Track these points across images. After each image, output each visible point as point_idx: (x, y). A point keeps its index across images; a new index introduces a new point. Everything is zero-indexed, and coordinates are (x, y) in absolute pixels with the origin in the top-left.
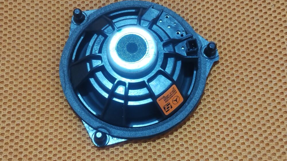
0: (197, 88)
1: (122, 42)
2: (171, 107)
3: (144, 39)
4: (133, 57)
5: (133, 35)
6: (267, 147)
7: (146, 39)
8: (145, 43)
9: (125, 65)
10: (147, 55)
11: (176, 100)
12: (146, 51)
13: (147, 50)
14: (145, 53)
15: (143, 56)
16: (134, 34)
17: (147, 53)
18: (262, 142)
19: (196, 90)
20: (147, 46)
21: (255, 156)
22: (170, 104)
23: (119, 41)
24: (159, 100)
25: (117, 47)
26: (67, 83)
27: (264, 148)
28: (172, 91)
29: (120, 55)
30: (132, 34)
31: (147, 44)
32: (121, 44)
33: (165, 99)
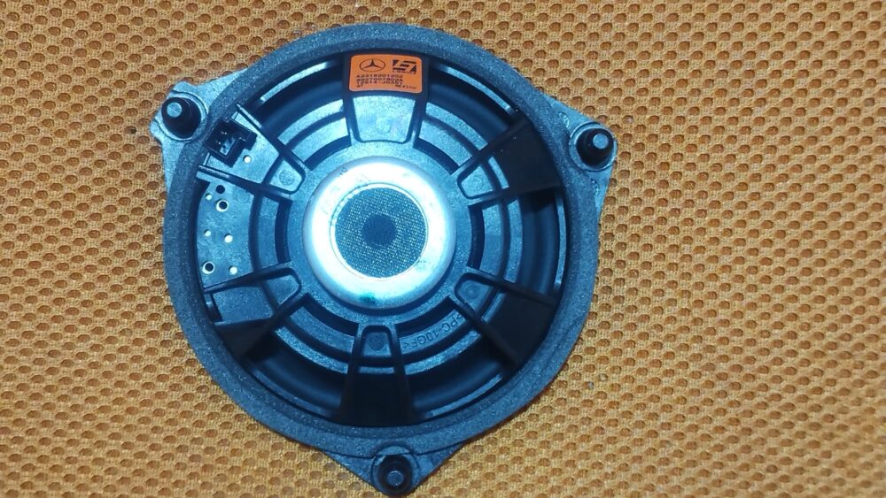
0: (295, 58)
1: (389, 268)
2: (395, 62)
3: (334, 229)
4: (396, 209)
5: (349, 262)
7: (330, 224)
8: (340, 215)
9: (431, 204)
10: (361, 184)
11: (372, 64)
12: (355, 197)
13: (351, 196)
14: (362, 193)
15: (373, 189)
16: (344, 261)
17: (359, 187)
19: (301, 57)
20: (343, 204)
22: (394, 69)
23: (393, 275)
24: (414, 88)
25: (409, 264)
26: (561, 331)
28: (367, 83)
29: (421, 240)
30: (349, 267)
31: (340, 210)
32: (395, 263)
33: (398, 81)
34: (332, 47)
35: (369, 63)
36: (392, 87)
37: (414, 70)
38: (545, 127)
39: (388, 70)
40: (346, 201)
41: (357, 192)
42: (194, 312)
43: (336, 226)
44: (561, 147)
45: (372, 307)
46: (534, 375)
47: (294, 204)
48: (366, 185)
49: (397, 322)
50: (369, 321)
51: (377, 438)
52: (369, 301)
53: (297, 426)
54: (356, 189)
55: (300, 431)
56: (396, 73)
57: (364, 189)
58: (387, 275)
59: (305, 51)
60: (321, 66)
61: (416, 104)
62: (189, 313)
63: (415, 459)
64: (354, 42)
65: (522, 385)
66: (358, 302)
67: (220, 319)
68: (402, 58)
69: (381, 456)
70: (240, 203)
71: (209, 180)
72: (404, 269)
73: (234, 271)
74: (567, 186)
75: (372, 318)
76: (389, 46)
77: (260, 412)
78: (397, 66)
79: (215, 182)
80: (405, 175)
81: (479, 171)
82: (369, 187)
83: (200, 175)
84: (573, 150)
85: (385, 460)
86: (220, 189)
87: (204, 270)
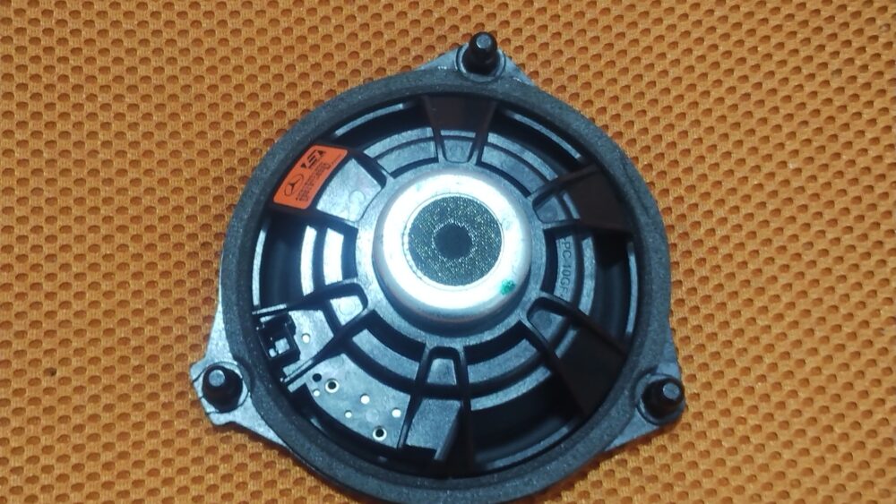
1: (490, 253)
2: (303, 166)
3: (426, 279)
4: (442, 215)
5: (463, 283)
6: (875, 460)
7: (420, 278)
8: (417, 266)
10: (401, 231)
11: (293, 185)
12: (410, 243)
13: (407, 246)
14: (410, 235)
15: (413, 224)
16: (461, 287)
17: (403, 234)
18: (861, 445)
20: (409, 258)
21: (841, 488)
23: (499, 254)
24: (340, 156)
25: (498, 233)
27: (865, 465)
28: (308, 192)
29: (482, 210)
31: (412, 263)
32: (490, 245)
33: (326, 167)
34: (251, 217)
35: (290, 187)
36: (327, 173)
37: (321, 153)
38: (439, 85)
39: (307, 173)
40: (408, 253)
41: (406, 239)
42: (407, 485)
43: (425, 274)
44: (465, 83)
45: (516, 290)
46: (647, 224)
47: (376, 309)
48: (406, 227)
49: (538, 286)
50: (523, 309)
51: (622, 393)
52: (509, 287)
53: (569, 457)
54: (403, 238)
55: (574, 457)
56: (314, 168)
57: (408, 231)
58: (496, 259)
59: (239, 242)
60: (262, 236)
61: (356, 159)
62: (405, 490)
63: (659, 374)
64: (260, 195)
65: (651, 240)
66: (503, 297)
67: (432, 452)
68: (304, 159)
69: (639, 402)
70: (340, 369)
71: (303, 383)
72: (500, 241)
73: (397, 414)
74: (501, 97)
75: (521, 305)
76: (284, 167)
77: (535, 483)
78: (308, 164)
79: (307, 379)
80: (418, 190)
81: (448, 144)
82: (409, 226)
83: (292, 388)
84: (472, 76)
85: (645, 402)
86: (317, 378)
87: (380, 439)
